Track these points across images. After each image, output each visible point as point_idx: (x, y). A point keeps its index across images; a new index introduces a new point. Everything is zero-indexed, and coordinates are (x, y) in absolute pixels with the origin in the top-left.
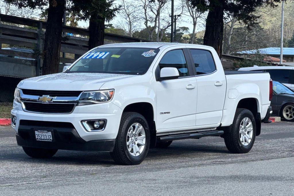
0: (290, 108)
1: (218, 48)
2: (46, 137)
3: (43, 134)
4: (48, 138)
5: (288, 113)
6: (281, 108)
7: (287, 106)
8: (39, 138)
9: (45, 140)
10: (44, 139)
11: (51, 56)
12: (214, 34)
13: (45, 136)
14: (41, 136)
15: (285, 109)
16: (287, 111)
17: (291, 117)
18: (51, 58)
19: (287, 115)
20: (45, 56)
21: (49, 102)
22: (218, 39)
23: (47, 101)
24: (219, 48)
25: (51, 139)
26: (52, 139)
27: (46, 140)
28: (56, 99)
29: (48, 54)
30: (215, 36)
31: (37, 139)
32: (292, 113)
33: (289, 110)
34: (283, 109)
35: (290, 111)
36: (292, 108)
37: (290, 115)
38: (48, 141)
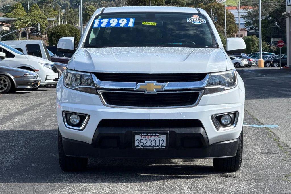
2: (155, 143)
3: (150, 139)
4: (157, 143)
8: (141, 144)
9: (153, 148)
10: (150, 146)
13: (153, 142)
14: (144, 142)
21: (157, 91)
23: (155, 90)
25: (164, 144)
26: (165, 146)
27: (154, 146)
28: (168, 86)
31: (138, 146)
38: (159, 148)
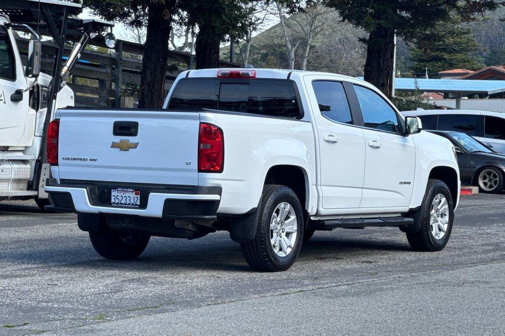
0: (489, 174)
1: (387, 83)
5: (486, 181)
6: (475, 172)
7: (485, 171)
11: (152, 93)
12: (381, 62)
15: (481, 174)
16: (485, 178)
17: (491, 186)
18: (152, 98)
19: (485, 184)
20: (142, 93)
22: (387, 69)
24: (389, 83)
29: (147, 91)
30: (383, 64)
32: (493, 181)
33: (487, 176)
34: (479, 174)
35: (490, 178)
36: (493, 173)
37: (489, 184)
